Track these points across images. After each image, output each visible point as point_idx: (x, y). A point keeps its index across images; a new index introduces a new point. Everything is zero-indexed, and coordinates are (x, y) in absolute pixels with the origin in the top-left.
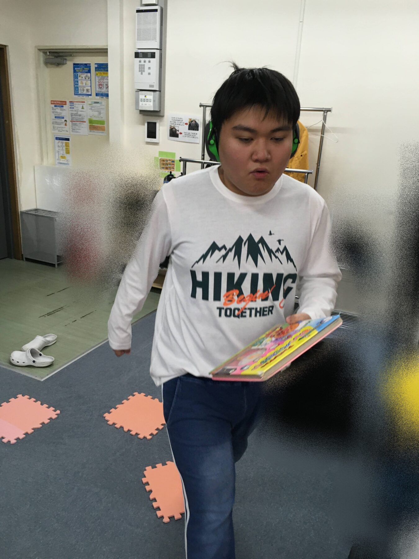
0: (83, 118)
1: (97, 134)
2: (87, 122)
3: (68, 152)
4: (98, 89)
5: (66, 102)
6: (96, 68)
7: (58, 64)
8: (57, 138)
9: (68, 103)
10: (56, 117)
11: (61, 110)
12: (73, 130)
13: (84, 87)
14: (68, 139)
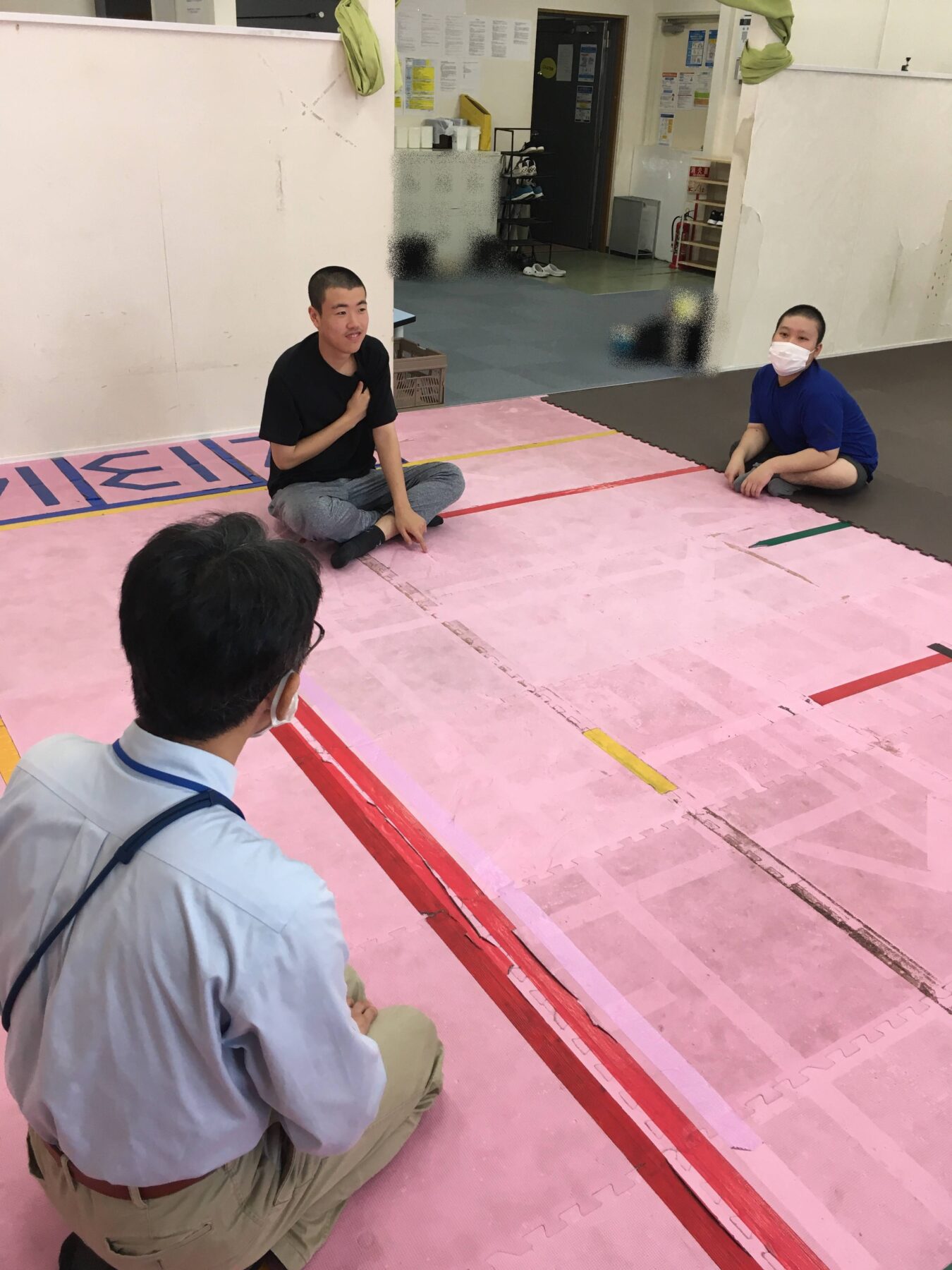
0: (690, 92)
1: (700, 108)
2: (693, 95)
3: (670, 131)
4: (708, 59)
5: (676, 74)
6: (710, 35)
7: (676, 33)
8: (663, 116)
9: (678, 75)
10: (665, 91)
11: (671, 83)
12: (679, 105)
13: (696, 56)
14: (672, 116)
